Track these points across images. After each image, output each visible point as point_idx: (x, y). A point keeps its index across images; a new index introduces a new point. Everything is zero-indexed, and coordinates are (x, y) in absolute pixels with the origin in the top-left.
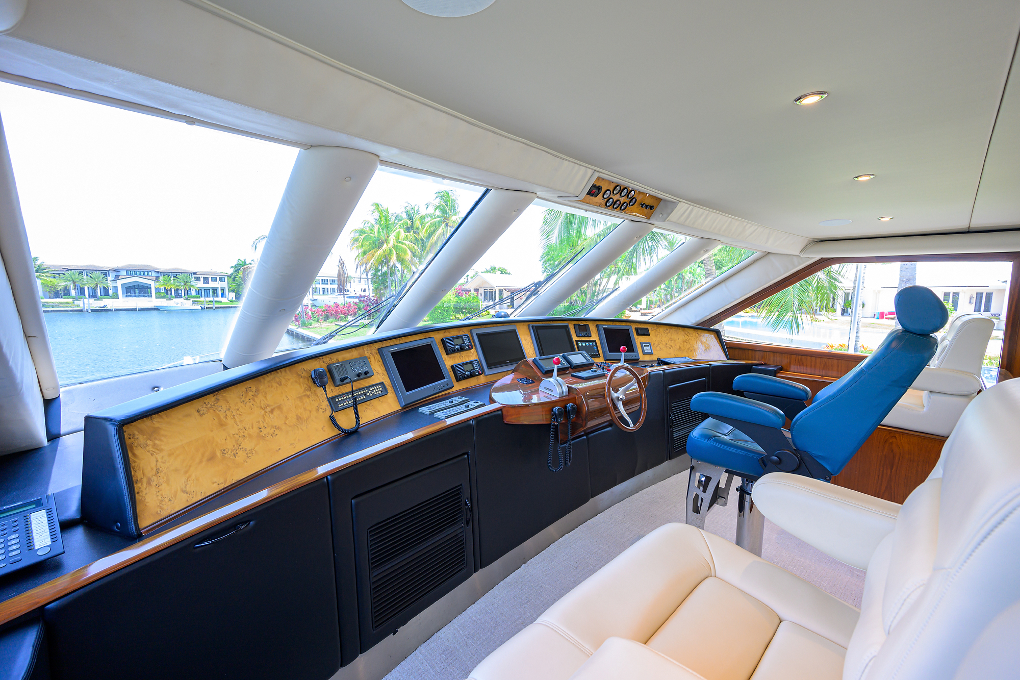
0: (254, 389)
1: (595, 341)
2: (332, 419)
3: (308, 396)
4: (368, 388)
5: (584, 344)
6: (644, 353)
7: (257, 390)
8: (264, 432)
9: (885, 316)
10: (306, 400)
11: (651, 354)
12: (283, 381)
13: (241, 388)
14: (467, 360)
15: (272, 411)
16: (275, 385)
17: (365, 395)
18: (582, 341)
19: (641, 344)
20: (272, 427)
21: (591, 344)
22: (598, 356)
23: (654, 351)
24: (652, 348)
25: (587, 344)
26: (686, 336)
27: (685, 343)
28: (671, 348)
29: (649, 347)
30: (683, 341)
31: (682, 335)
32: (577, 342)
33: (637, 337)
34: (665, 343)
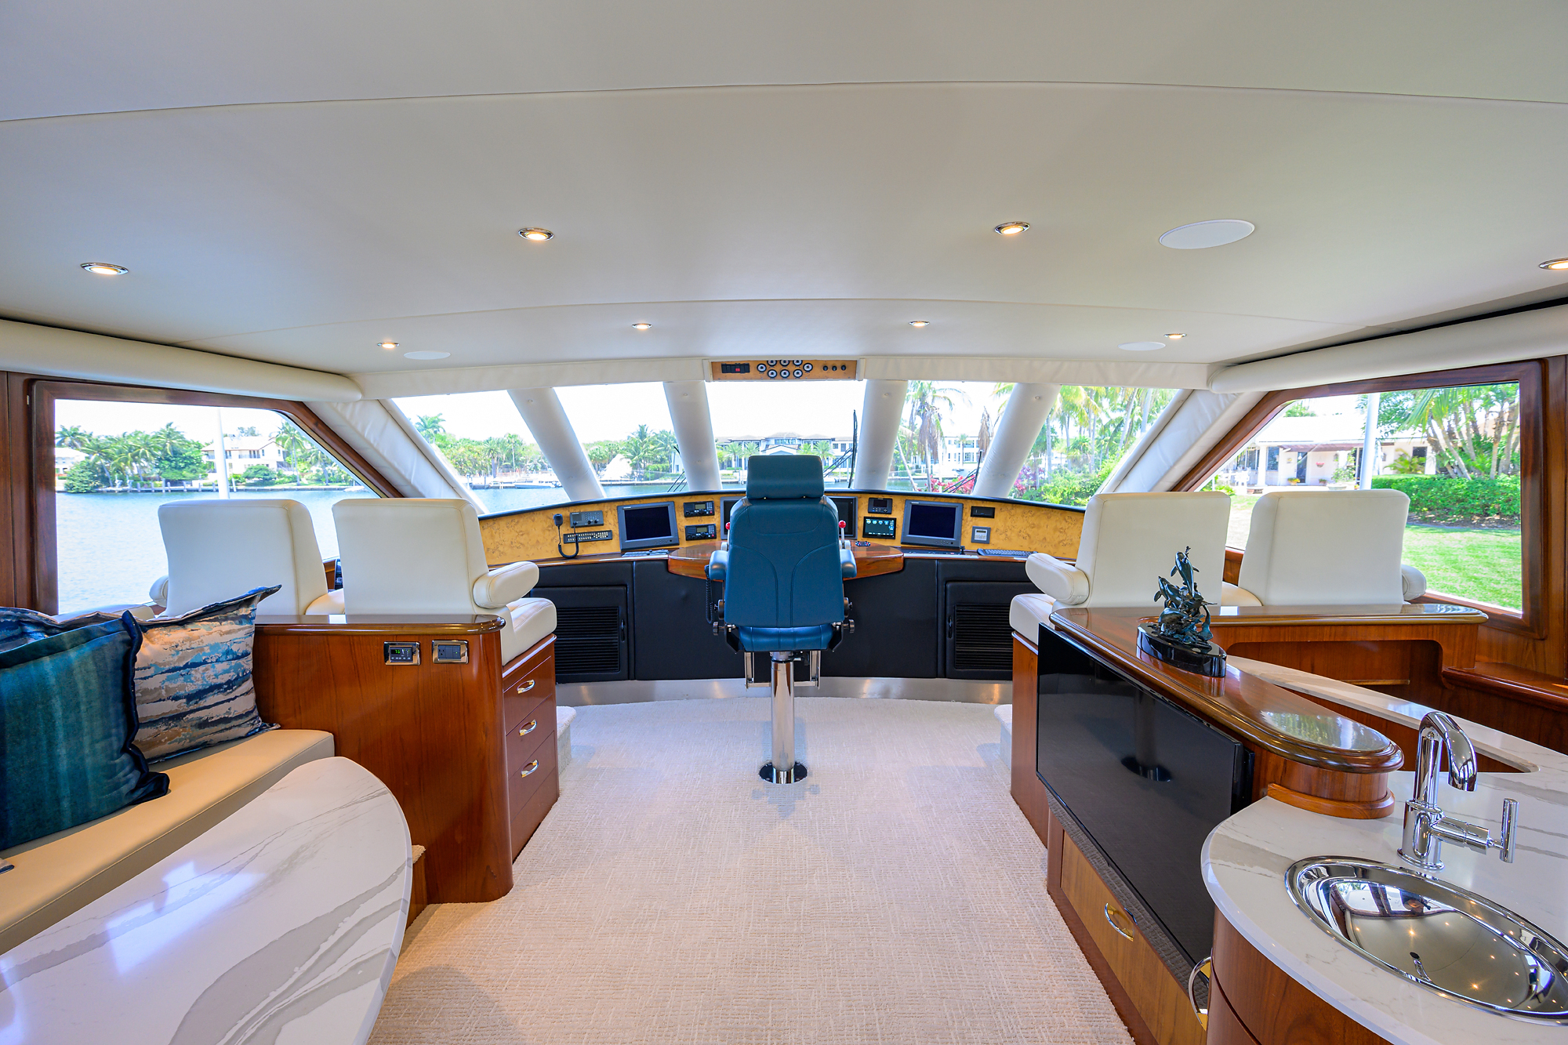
0: (516, 521)
1: (895, 520)
2: (560, 546)
3: (549, 530)
4: (596, 532)
5: (875, 522)
6: (973, 541)
7: (518, 522)
8: (514, 545)
10: (547, 533)
11: (987, 542)
12: (536, 519)
13: (509, 519)
14: (706, 523)
15: (522, 535)
16: (530, 521)
17: (592, 536)
18: (872, 518)
19: (974, 528)
20: (520, 543)
21: (887, 523)
22: (893, 537)
23: (992, 540)
24: (992, 535)
25: (881, 522)
26: (1064, 522)
27: (1061, 532)
28: (1028, 538)
29: (986, 534)
30: (1055, 529)
31: (1056, 521)
32: (865, 518)
33: (970, 518)
34: (1018, 530)
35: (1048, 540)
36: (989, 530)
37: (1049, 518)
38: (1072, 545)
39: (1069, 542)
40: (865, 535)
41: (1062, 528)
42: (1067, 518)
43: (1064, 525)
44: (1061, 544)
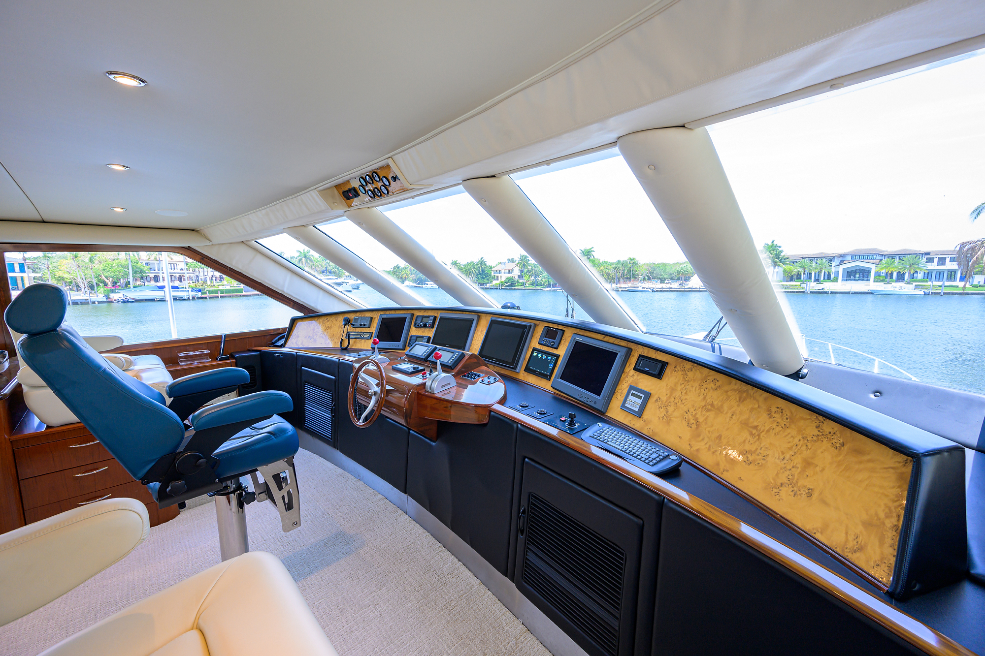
1: (557, 356)
4: (365, 333)
5: (540, 356)
8: (322, 336)
10: (340, 329)
11: (639, 414)
12: (335, 319)
13: (325, 318)
14: (425, 335)
17: (360, 335)
18: (539, 351)
19: (631, 389)
21: (549, 358)
22: (548, 377)
23: (647, 414)
24: (651, 405)
25: (544, 357)
26: (765, 416)
27: (751, 434)
28: (694, 426)
29: (639, 401)
31: (752, 410)
32: (534, 349)
33: (633, 372)
34: (686, 409)
36: (648, 396)
37: (741, 400)
40: (527, 370)
41: (756, 427)
42: (774, 409)
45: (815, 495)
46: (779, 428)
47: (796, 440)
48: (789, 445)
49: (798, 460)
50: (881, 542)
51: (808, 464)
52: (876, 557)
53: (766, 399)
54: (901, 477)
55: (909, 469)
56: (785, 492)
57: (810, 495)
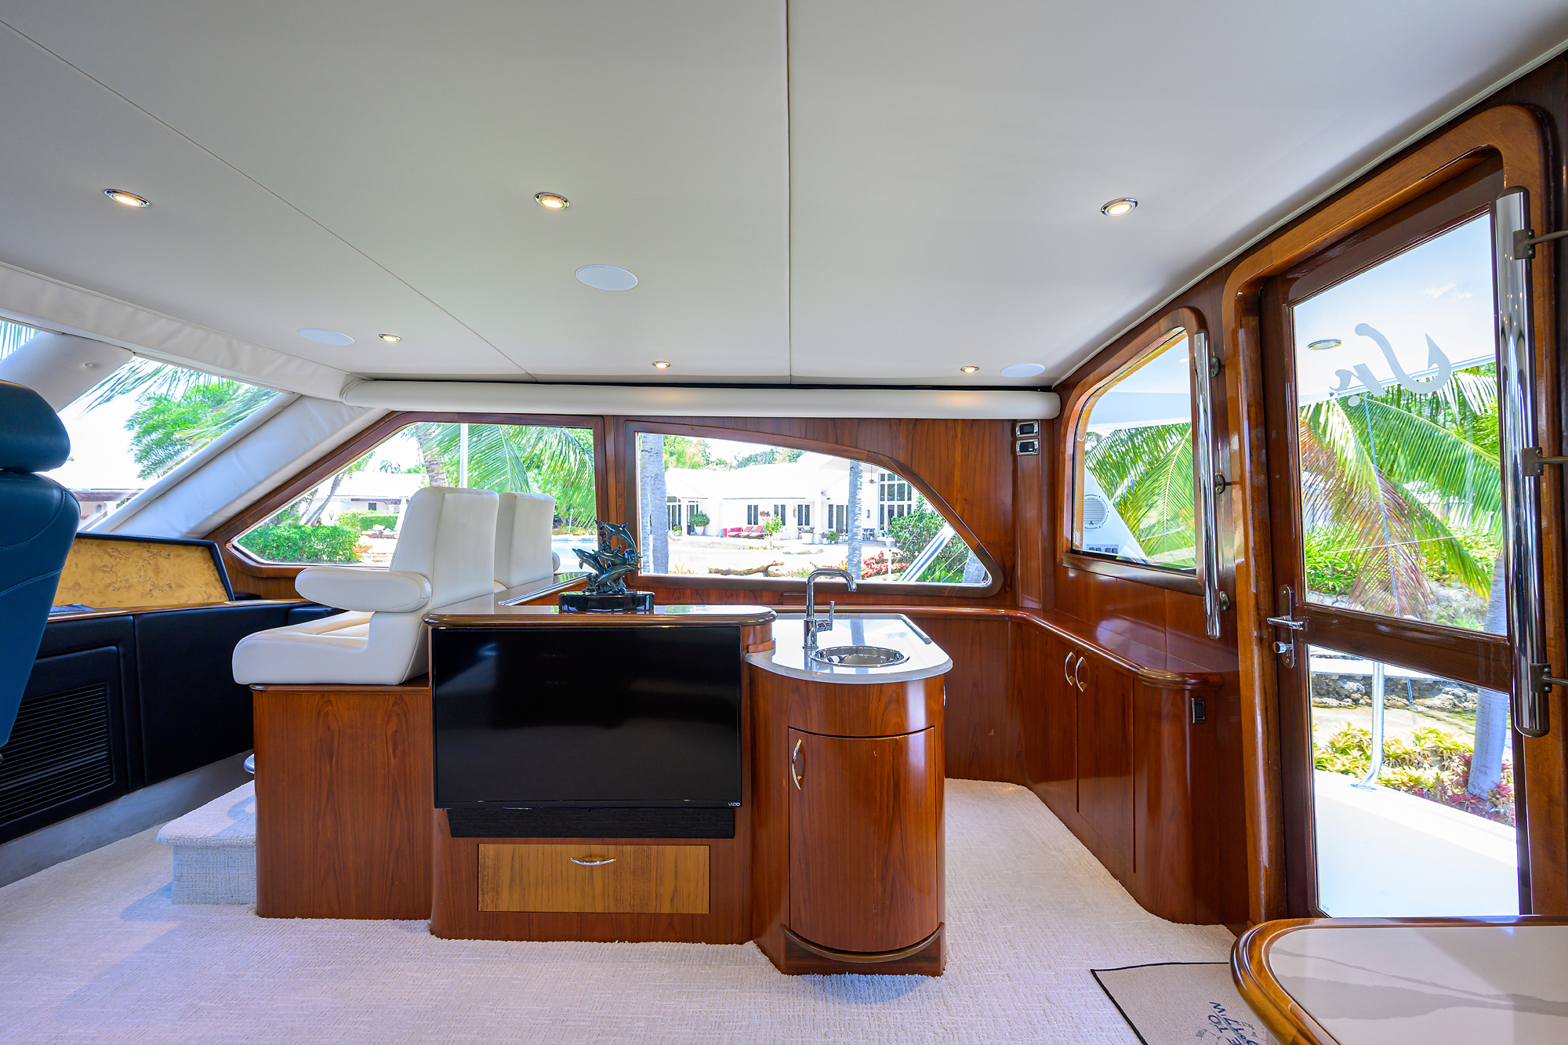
9: (728, 534)
26: (106, 557)
27: (105, 572)
30: (94, 569)
31: (92, 556)
35: (85, 585)
38: (129, 588)
39: (124, 584)
41: (105, 566)
42: (110, 550)
43: (107, 560)
44: (111, 588)
45: (173, 586)
46: (123, 561)
47: (141, 563)
48: (138, 567)
49: (151, 574)
50: (216, 588)
51: (157, 571)
52: (218, 595)
53: (98, 546)
54: (204, 559)
55: (207, 554)
56: (156, 593)
57: (171, 587)
